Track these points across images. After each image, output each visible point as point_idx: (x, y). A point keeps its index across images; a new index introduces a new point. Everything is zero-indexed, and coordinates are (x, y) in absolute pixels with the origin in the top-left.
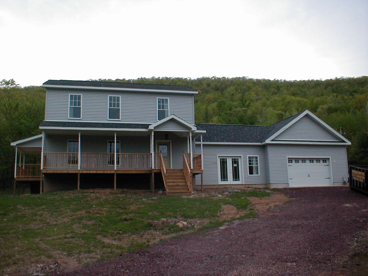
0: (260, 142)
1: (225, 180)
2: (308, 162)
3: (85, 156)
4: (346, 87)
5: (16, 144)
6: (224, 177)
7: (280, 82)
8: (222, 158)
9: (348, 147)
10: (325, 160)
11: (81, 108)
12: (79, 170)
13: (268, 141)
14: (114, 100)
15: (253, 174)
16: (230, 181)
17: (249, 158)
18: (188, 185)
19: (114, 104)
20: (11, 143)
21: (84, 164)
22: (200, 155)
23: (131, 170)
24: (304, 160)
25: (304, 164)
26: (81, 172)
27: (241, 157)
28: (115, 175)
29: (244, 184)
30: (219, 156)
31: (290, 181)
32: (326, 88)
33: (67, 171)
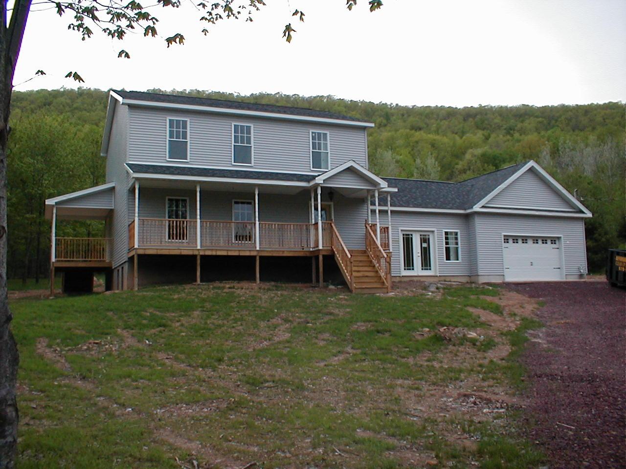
0: (463, 209)
1: (410, 269)
2: (530, 242)
3: (208, 225)
4: (496, 121)
5: (56, 203)
6: (409, 263)
7: (389, 107)
8: (405, 233)
9: (586, 221)
10: (554, 240)
11: (189, 143)
12: (199, 250)
13: (477, 208)
14: (242, 132)
15: (449, 260)
16: (418, 270)
17: (446, 233)
18: (380, 277)
19: (242, 137)
20: (46, 201)
21: (206, 240)
22: (388, 228)
23: (283, 251)
24: (525, 239)
25: (525, 245)
26: (202, 253)
27: (433, 232)
28: (258, 258)
29: (438, 275)
30: (402, 230)
31: (506, 272)
32: (465, 120)
33: (179, 251)
